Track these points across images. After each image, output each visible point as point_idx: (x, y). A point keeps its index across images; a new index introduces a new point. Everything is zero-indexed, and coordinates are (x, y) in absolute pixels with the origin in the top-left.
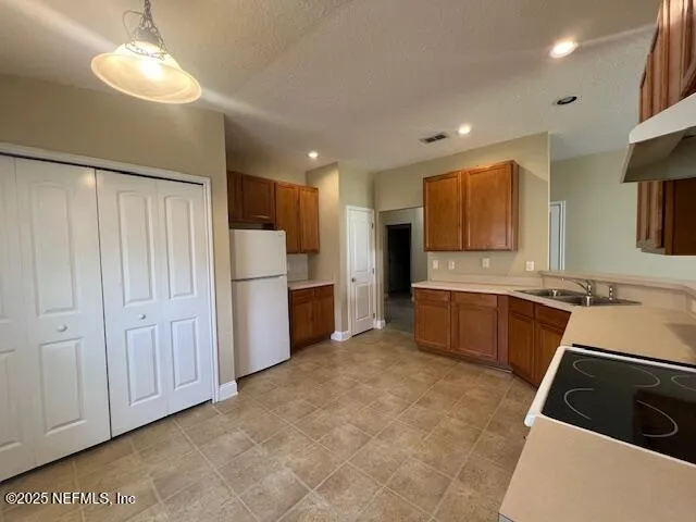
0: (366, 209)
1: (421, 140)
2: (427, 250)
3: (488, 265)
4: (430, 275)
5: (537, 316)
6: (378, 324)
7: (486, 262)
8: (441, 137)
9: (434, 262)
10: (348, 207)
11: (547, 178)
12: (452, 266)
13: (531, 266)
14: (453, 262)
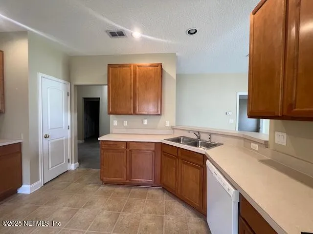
0: (62, 81)
1: (106, 31)
2: (109, 113)
3: (146, 123)
4: (112, 130)
5: (180, 155)
6: (73, 166)
7: (146, 122)
8: (121, 34)
9: (115, 122)
10: (40, 75)
11: (175, 77)
12: (126, 123)
13: (168, 124)
14: (126, 121)
